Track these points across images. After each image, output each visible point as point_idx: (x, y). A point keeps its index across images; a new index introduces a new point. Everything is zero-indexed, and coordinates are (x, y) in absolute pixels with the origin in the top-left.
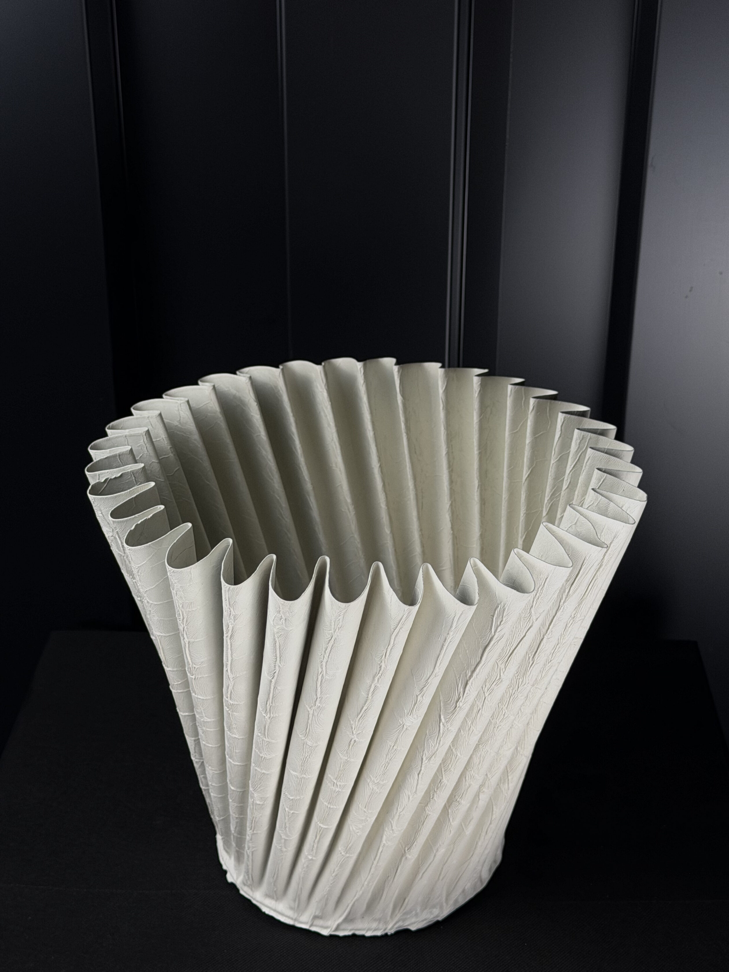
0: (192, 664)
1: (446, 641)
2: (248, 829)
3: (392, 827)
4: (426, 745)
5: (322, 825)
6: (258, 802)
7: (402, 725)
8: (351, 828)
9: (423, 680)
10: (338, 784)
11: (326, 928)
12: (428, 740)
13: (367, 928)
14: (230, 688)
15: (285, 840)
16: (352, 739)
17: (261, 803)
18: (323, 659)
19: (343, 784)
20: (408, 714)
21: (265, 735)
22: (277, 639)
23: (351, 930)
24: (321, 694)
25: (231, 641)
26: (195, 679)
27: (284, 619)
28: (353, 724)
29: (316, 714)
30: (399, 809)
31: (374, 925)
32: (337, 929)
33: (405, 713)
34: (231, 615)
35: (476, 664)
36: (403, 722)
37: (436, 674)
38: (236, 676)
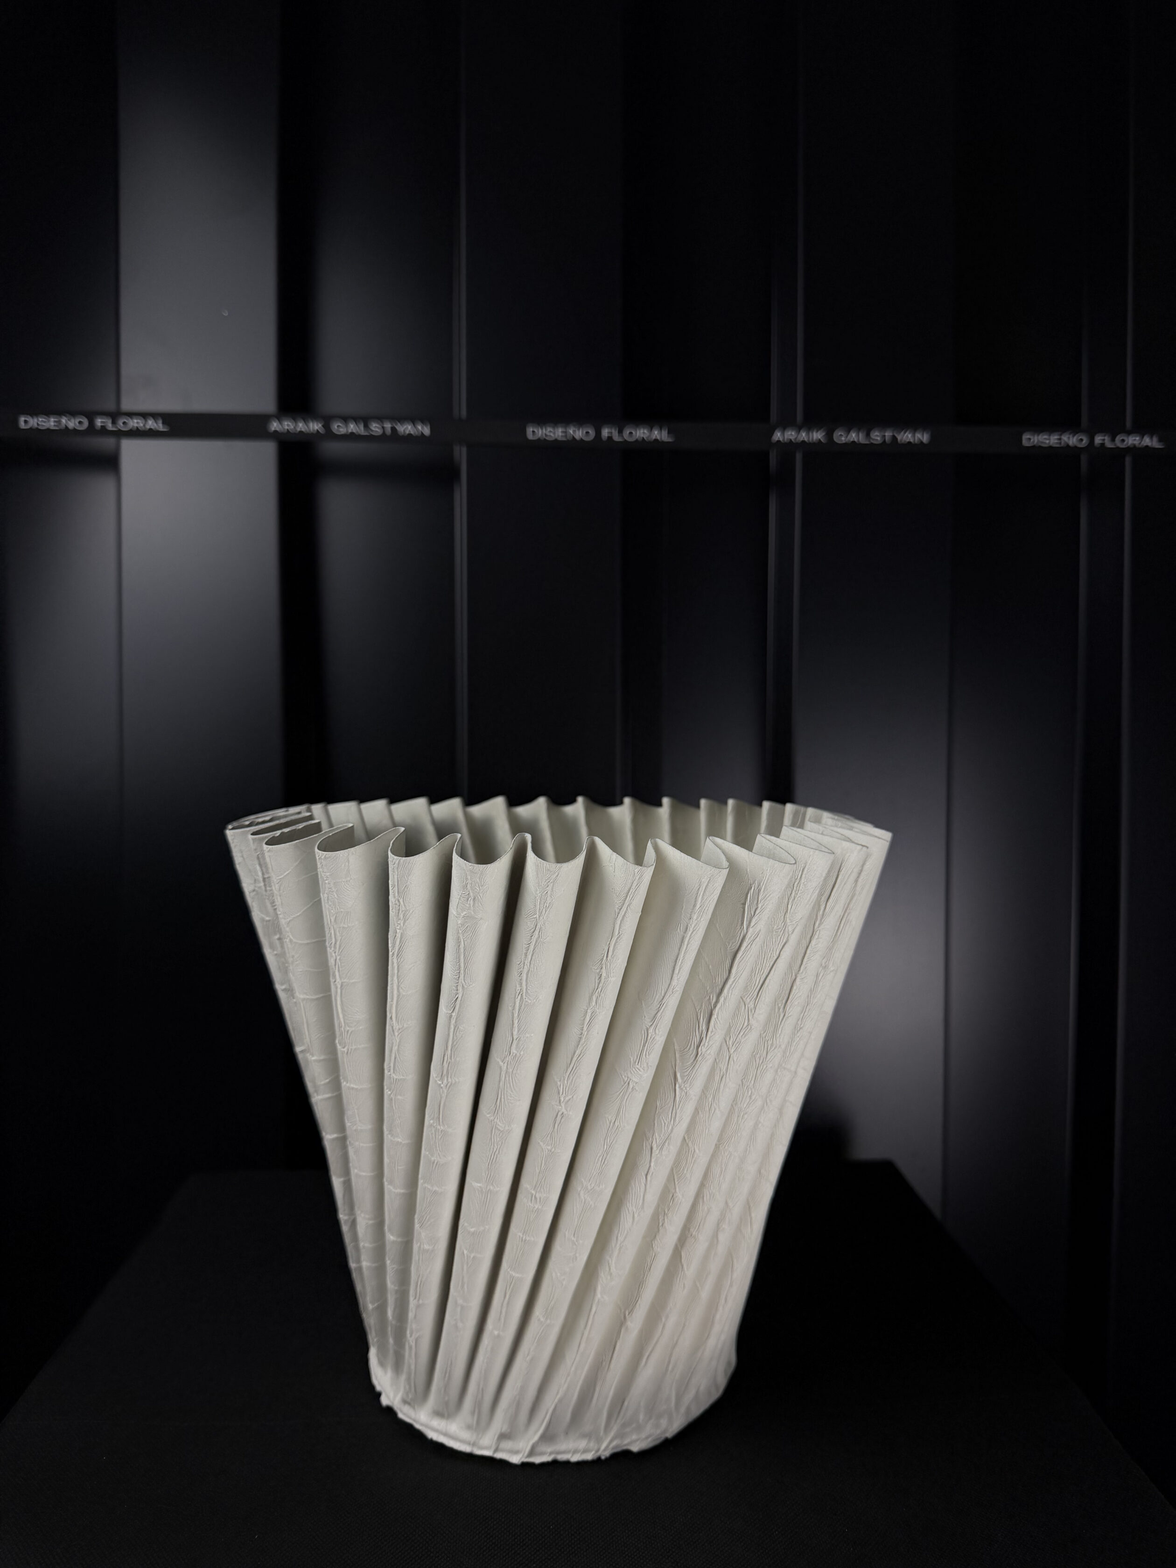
0: (345, 1025)
1: (688, 930)
2: (411, 1299)
3: (610, 1269)
4: (656, 1124)
5: (513, 1274)
6: (426, 1247)
7: (627, 1082)
8: (554, 1274)
9: (655, 1002)
10: (538, 1196)
11: (517, 1452)
12: (660, 1116)
13: (573, 1450)
14: (395, 1048)
15: (462, 1307)
16: (559, 1111)
17: (431, 1248)
18: (523, 968)
19: (545, 1195)
20: (635, 1062)
21: (439, 1120)
22: (461, 936)
23: (551, 1454)
24: (518, 1031)
25: (399, 960)
26: (347, 1052)
27: (473, 898)
28: (560, 1085)
29: (511, 1070)
30: (619, 1238)
31: (582, 1444)
32: (531, 1453)
33: (631, 1062)
34: (400, 912)
35: (723, 981)
36: (628, 1077)
37: (673, 989)
38: (403, 1026)
